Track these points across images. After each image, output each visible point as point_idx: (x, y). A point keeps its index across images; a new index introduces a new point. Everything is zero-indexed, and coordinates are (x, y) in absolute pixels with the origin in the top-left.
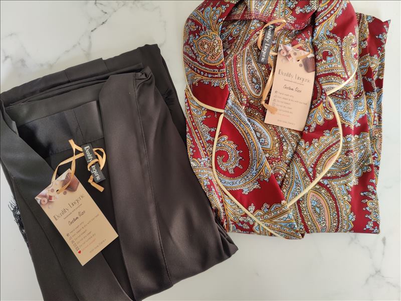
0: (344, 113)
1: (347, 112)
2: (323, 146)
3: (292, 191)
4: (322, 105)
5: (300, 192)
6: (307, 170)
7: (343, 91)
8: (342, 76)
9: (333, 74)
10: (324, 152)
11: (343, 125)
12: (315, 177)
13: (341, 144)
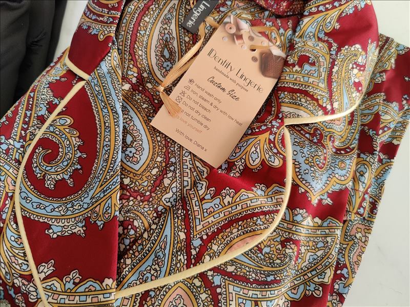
0: (304, 167)
1: (311, 167)
2: (239, 208)
3: (143, 268)
4: (266, 135)
5: (157, 277)
6: (189, 240)
7: (316, 129)
8: (320, 102)
9: (306, 93)
10: (237, 220)
11: (295, 187)
12: (199, 259)
13: (278, 218)
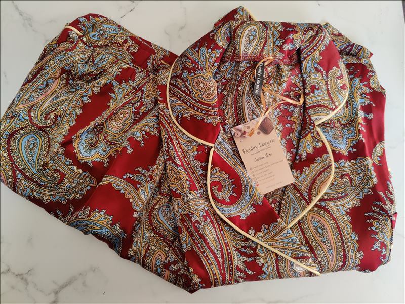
0: (333, 141)
1: (336, 139)
2: (314, 173)
3: (291, 214)
4: (310, 135)
6: (302, 195)
7: (331, 120)
8: (329, 107)
9: (321, 106)
10: (316, 178)
11: (333, 152)
12: (311, 200)
13: (333, 168)
